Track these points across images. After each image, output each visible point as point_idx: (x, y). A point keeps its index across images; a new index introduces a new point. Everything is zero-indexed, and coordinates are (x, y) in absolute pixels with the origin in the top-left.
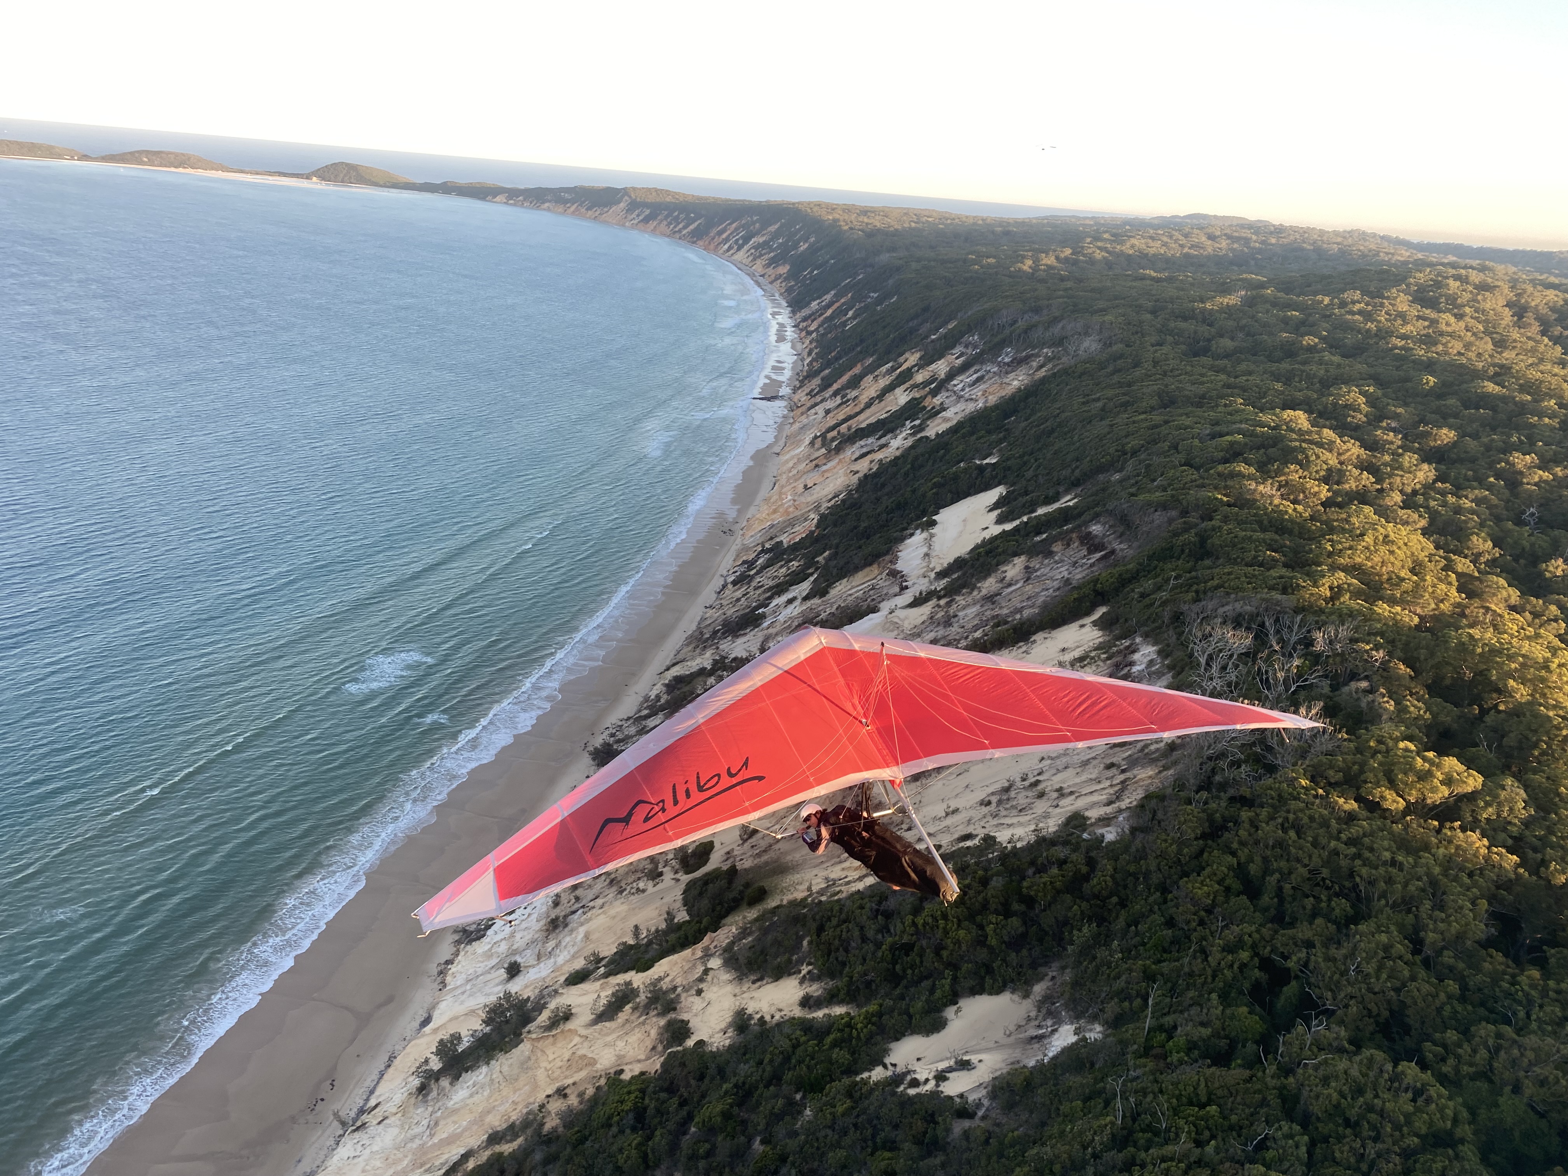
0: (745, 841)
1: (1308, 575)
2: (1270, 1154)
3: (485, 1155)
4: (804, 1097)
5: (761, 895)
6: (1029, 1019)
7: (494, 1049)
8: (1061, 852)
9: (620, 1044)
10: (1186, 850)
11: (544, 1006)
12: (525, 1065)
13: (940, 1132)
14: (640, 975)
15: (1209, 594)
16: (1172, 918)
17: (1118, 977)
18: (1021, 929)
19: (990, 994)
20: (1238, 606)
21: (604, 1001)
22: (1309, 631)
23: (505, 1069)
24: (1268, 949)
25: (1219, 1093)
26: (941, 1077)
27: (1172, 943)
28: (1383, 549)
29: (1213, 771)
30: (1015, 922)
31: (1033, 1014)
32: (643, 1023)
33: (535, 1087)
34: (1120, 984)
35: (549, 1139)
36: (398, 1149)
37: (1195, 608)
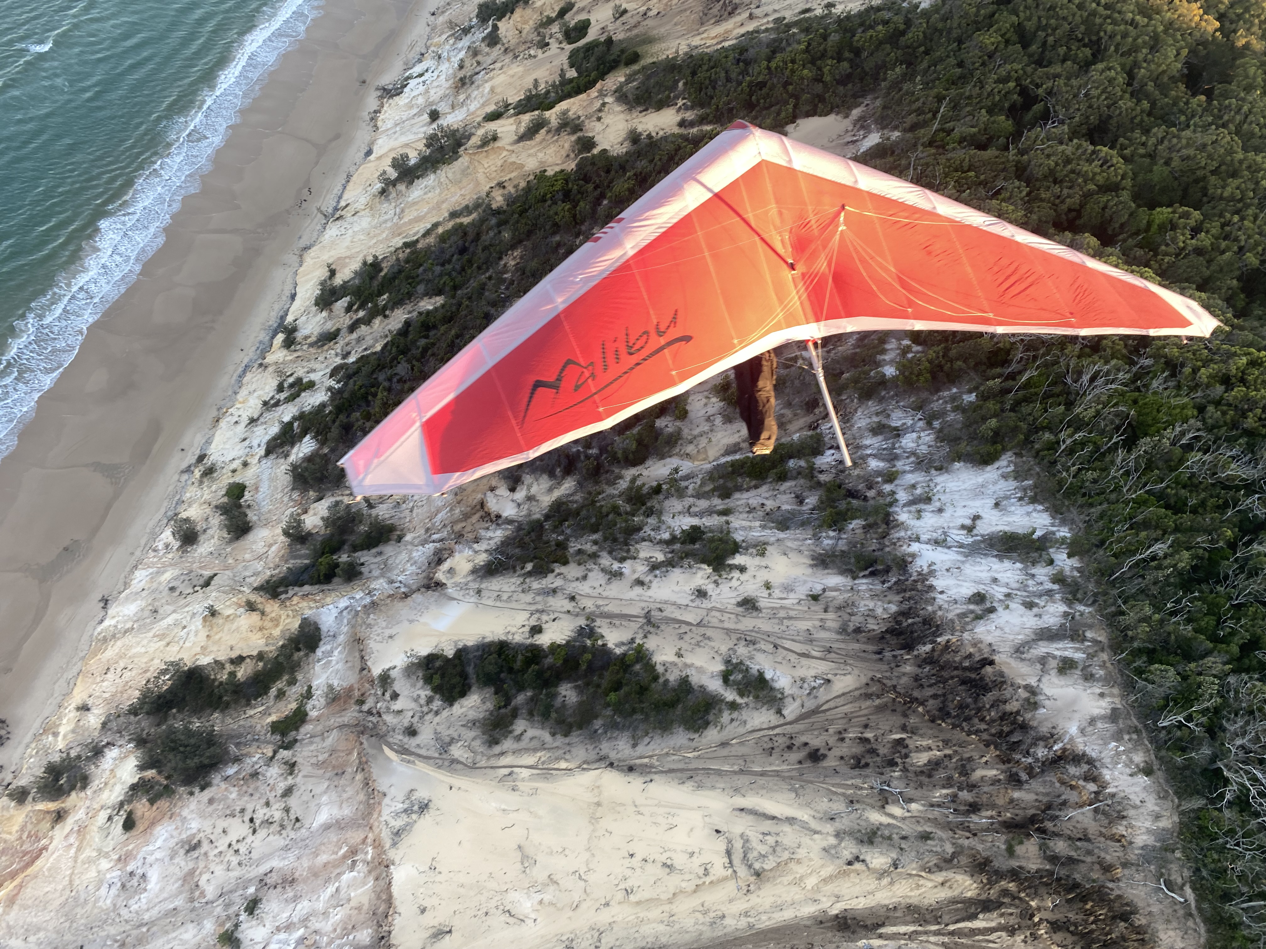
0: (617, 19)
3: (450, 225)
5: (635, 58)
6: (847, 131)
7: (438, 162)
8: (886, 15)
9: (541, 155)
10: (982, 12)
11: (471, 135)
12: (466, 171)
14: (547, 112)
16: (962, 62)
17: (918, 99)
18: (849, 70)
19: (820, 116)
21: (521, 130)
23: (450, 175)
24: (1028, 81)
25: (977, 164)
27: (960, 78)
30: (845, 65)
31: (850, 127)
32: (557, 141)
33: (478, 184)
34: (918, 104)
35: (498, 212)
36: (376, 228)
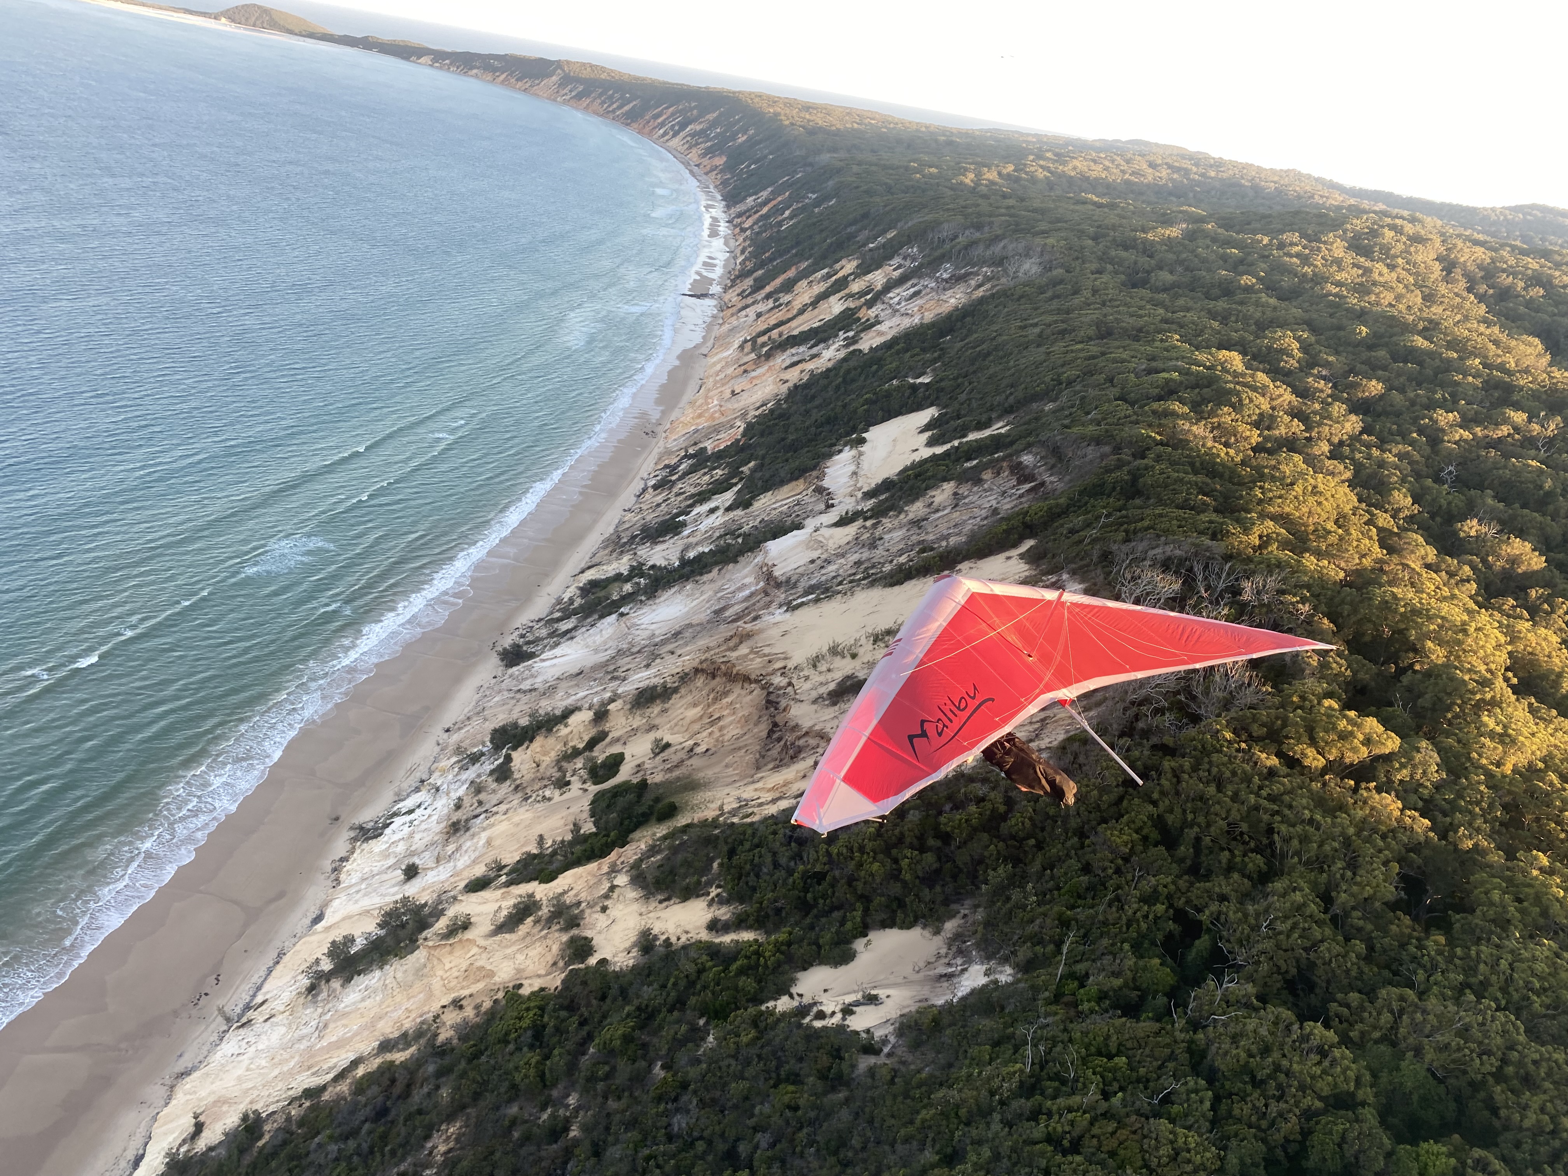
0: (656, 755)
1: (1238, 521)
2: (1175, 1109)
3: (375, 1063)
4: (707, 1023)
5: (671, 812)
6: (939, 956)
7: (388, 953)
8: (981, 789)
9: (520, 957)
11: (442, 913)
12: (420, 972)
13: (845, 1066)
14: (543, 886)
15: (1140, 535)
16: (1088, 865)
17: (1031, 921)
18: (936, 866)
19: (901, 928)
20: (1169, 549)
21: (505, 913)
22: (1237, 580)
23: (399, 975)
24: (1183, 900)
25: (1129, 1044)
26: (847, 1011)
27: (1087, 889)
28: (1311, 500)
29: (1137, 717)
30: (929, 858)
31: (943, 951)
32: (545, 937)
33: (430, 995)
34: (1034, 928)
35: (443, 1051)
36: (284, 1049)
37: (1125, 548)
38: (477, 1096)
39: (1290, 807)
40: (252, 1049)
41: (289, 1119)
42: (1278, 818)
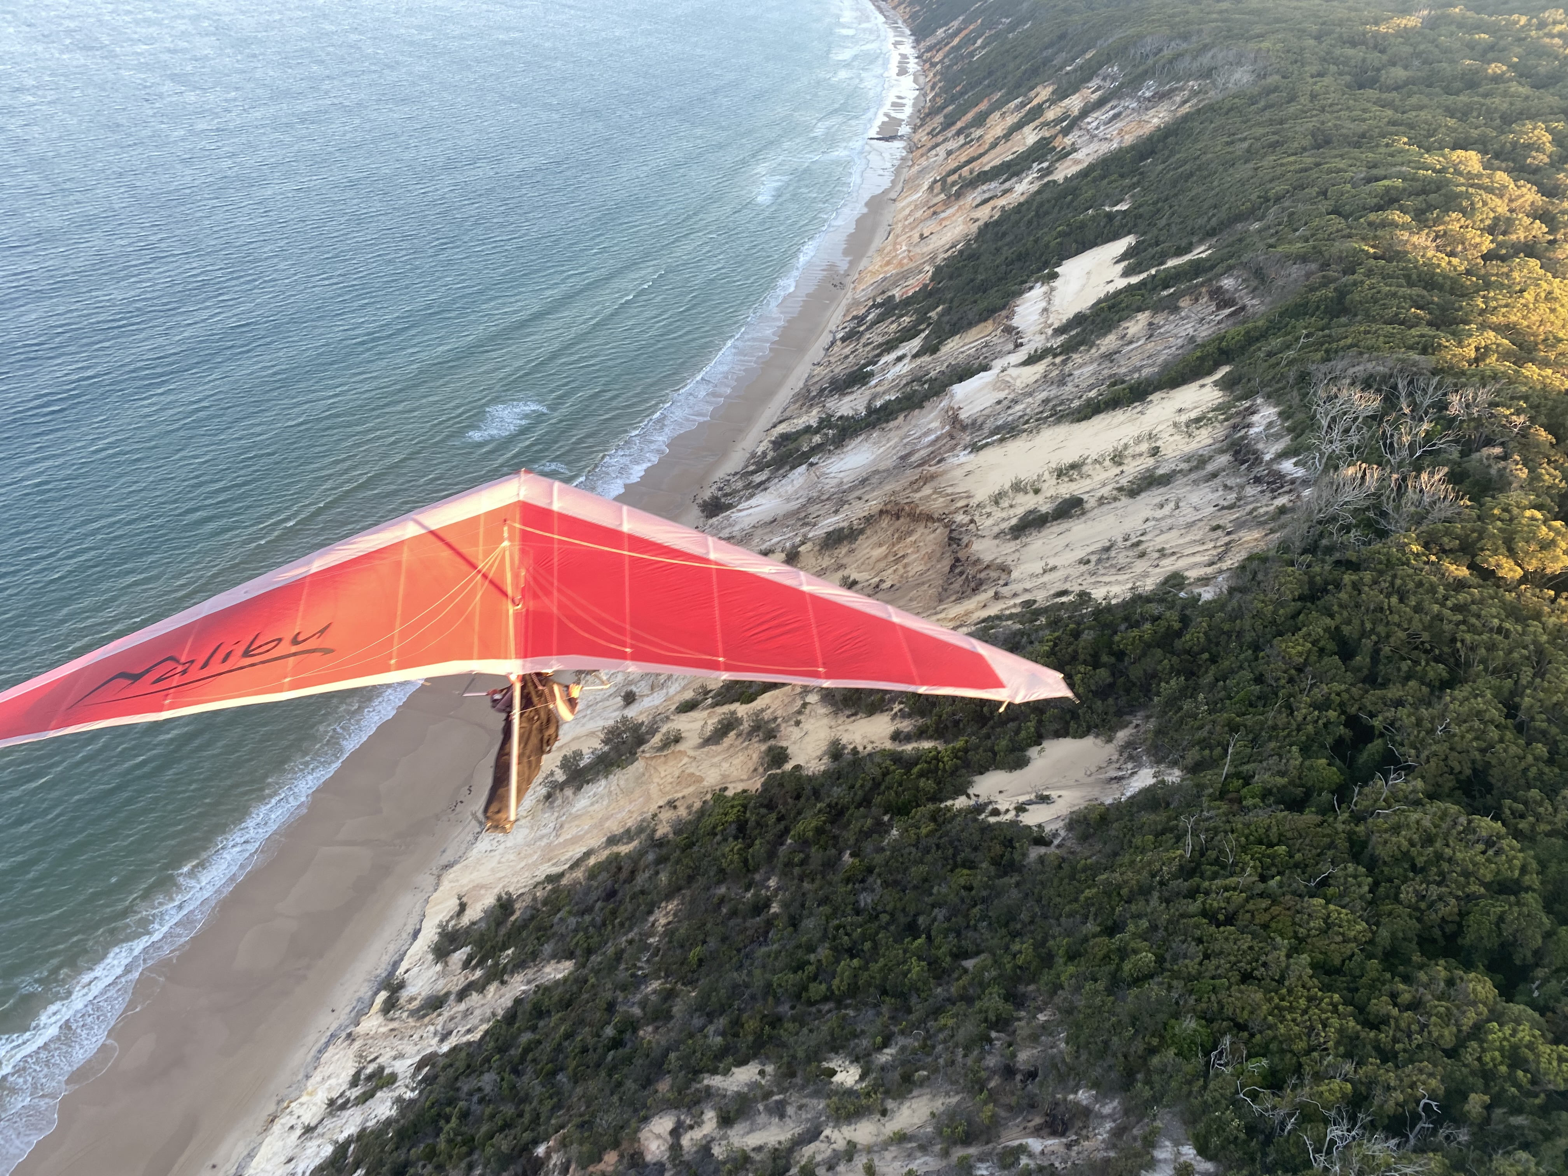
1: (1453, 334)
2: (1331, 891)
3: (604, 855)
4: (891, 819)
6: (1110, 762)
7: (612, 765)
8: (1155, 609)
9: (725, 765)
10: (1281, 611)
11: (657, 730)
12: (639, 780)
13: (1017, 856)
14: (744, 706)
15: (1341, 354)
16: (1262, 675)
17: (1201, 727)
18: (1109, 680)
19: (1074, 737)
20: (1370, 366)
21: (710, 728)
22: (1445, 394)
23: (622, 783)
24: (1356, 706)
25: (1289, 834)
26: (1021, 809)
27: (1259, 698)
28: (1543, 307)
29: (1321, 535)
30: (1104, 672)
31: (1115, 757)
32: (746, 748)
33: (649, 798)
34: (1203, 734)
35: (661, 844)
36: (528, 846)
37: (1324, 368)
38: (690, 879)
39: (1478, 616)
40: (502, 846)
41: (535, 899)
42: (1463, 627)
